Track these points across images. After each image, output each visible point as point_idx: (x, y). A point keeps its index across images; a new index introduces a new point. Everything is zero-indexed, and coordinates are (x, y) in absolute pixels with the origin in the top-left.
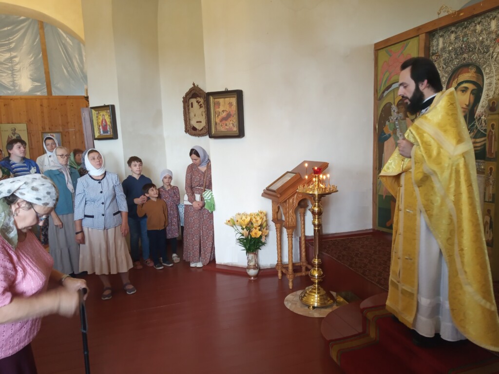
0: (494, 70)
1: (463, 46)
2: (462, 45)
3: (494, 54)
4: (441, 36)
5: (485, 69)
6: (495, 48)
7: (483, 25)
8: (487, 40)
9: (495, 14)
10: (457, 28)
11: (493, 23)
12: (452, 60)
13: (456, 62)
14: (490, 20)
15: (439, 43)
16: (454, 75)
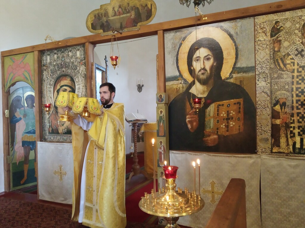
0: (81, 80)
2: (61, 63)
3: (80, 71)
4: (49, 55)
5: (75, 79)
6: (80, 68)
7: (72, 53)
8: (75, 62)
9: (78, 47)
10: (58, 52)
11: (78, 53)
12: (56, 71)
13: (58, 72)
14: (76, 50)
15: (47, 59)
16: (58, 80)
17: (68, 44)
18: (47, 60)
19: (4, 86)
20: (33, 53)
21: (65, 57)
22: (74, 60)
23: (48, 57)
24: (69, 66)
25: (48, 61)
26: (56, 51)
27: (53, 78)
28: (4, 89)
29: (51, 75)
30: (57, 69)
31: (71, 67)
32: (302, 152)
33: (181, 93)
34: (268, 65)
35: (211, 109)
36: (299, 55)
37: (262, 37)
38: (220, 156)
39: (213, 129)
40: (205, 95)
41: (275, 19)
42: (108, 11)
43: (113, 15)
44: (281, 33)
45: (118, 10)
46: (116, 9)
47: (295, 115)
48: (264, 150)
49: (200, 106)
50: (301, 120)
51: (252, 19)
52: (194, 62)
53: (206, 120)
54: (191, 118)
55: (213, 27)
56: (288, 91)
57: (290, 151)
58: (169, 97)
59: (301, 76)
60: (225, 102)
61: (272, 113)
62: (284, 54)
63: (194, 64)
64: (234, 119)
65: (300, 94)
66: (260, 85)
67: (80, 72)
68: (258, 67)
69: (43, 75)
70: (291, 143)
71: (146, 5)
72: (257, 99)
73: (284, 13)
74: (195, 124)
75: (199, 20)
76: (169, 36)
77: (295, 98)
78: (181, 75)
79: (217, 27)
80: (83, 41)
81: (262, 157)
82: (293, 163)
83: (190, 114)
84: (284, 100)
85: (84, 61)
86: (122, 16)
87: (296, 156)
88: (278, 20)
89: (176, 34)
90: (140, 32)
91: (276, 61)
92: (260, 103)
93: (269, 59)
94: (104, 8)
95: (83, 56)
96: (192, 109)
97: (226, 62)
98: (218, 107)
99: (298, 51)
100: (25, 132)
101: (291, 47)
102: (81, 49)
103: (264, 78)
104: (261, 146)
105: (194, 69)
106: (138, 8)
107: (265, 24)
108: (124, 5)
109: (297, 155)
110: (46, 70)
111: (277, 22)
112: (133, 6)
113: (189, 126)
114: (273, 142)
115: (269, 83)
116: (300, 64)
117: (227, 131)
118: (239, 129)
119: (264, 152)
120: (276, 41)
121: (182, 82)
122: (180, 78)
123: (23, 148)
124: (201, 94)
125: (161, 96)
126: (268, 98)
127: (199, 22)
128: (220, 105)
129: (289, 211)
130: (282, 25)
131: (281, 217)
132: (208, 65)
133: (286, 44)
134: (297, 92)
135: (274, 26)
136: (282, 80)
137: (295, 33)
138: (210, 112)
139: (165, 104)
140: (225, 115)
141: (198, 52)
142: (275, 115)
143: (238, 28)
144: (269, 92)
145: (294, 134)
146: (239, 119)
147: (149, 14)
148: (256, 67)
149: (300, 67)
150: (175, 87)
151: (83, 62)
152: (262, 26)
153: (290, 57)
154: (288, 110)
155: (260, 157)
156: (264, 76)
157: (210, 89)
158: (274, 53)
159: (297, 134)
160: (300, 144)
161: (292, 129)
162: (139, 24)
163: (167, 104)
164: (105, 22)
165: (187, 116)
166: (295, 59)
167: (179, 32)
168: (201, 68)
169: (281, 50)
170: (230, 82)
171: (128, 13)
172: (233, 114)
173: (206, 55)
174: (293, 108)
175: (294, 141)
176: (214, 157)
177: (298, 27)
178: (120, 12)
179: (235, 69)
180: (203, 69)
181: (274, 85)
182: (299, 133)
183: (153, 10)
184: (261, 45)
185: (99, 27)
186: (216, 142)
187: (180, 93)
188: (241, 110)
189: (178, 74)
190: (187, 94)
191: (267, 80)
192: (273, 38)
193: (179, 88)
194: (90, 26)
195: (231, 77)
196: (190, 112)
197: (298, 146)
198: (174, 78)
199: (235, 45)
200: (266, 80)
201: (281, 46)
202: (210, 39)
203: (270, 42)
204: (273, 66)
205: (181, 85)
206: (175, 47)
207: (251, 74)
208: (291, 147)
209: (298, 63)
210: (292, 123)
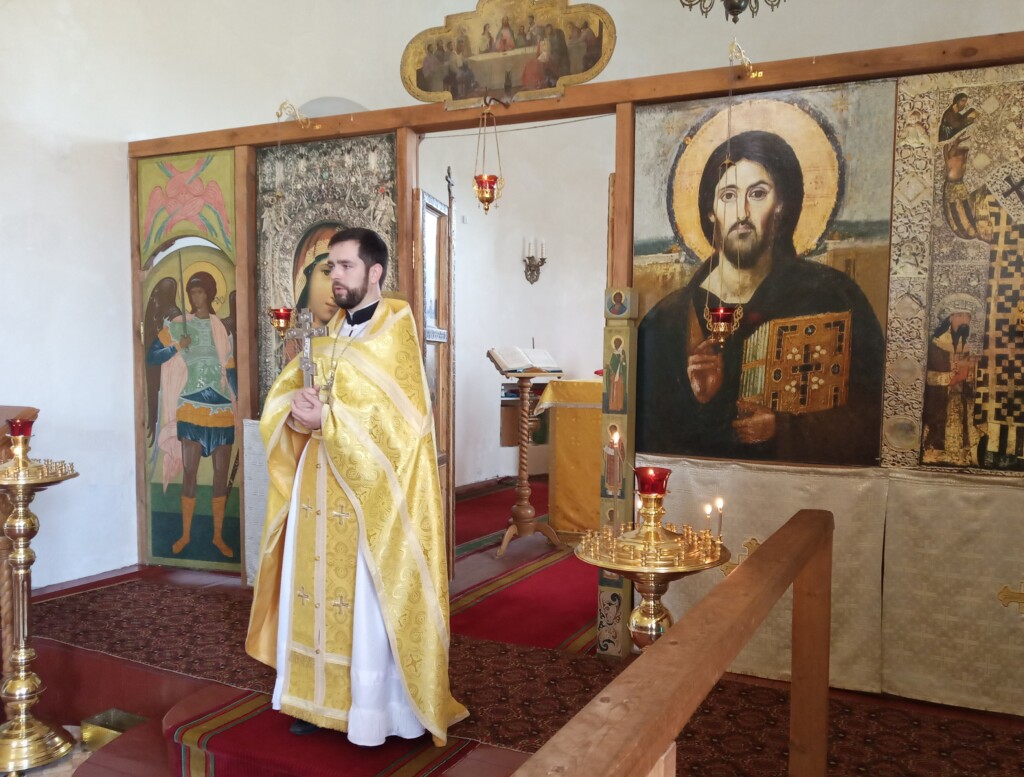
1: (323, 187)
2: (320, 186)
3: (377, 212)
4: (282, 159)
6: (378, 203)
7: (355, 157)
8: (364, 185)
9: (374, 141)
10: (310, 150)
11: (373, 158)
12: (302, 210)
13: (310, 215)
14: (367, 150)
15: (275, 172)
16: (308, 238)
17: (342, 131)
18: (273, 174)
19: (137, 249)
20: (232, 151)
21: (333, 169)
22: (360, 178)
23: (279, 167)
24: (345, 197)
25: (279, 178)
26: (302, 150)
27: (292, 231)
28: (137, 259)
29: (286, 223)
30: (305, 202)
31: (351, 199)
32: (1002, 464)
33: (676, 291)
34: (926, 219)
35: (761, 340)
36: (1014, 195)
37: (915, 139)
38: (777, 470)
39: (763, 395)
40: (745, 299)
41: (955, 86)
42: (470, 36)
43: (484, 49)
44: (969, 130)
45: (500, 35)
46: (494, 31)
47: (990, 362)
48: (900, 456)
49: (729, 328)
50: (1005, 376)
51: (890, 83)
52: (720, 201)
53: (744, 369)
54: (701, 362)
55: (778, 100)
56: (975, 293)
57: (971, 461)
58: (641, 301)
59: (1013, 252)
60: (802, 320)
61: (930, 354)
62: (973, 189)
63: (719, 205)
64: (822, 369)
65: (1008, 305)
66: (901, 274)
67: (378, 218)
68: (899, 223)
69: (262, 220)
70: (974, 438)
71: (586, 25)
72: (891, 315)
73: (980, 71)
74: (711, 380)
75: (739, 78)
76: (650, 122)
77: (994, 315)
78: (678, 238)
79: (791, 102)
80: (390, 123)
81: (893, 475)
82: (976, 492)
83: (700, 352)
84: (965, 320)
85: (389, 184)
86: (510, 53)
87: (984, 475)
88: (964, 91)
89: (671, 116)
90: (563, 105)
91: (948, 208)
92: (899, 325)
93: (931, 200)
94: (455, 24)
95: (387, 169)
96: (706, 338)
97: (811, 205)
98: (780, 334)
99: (1010, 182)
100: (185, 394)
101: (994, 172)
102: (384, 146)
103: (914, 254)
104: (892, 444)
105: (717, 221)
106: (559, 33)
107: (926, 99)
108: (518, 21)
109: (988, 472)
110: (270, 206)
111: (959, 98)
112: (544, 24)
113: (696, 386)
114: (925, 435)
115: (925, 270)
116: (1014, 219)
117: (803, 402)
118: (836, 397)
119: (898, 462)
120: (953, 153)
121: (682, 259)
122: (676, 247)
123: (180, 443)
124: (734, 294)
125: (618, 297)
126: (922, 313)
127: (739, 85)
128: (785, 328)
129: (955, 619)
130: (974, 107)
131: (932, 637)
132: (760, 210)
133: (980, 161)
134: (1002, 299)
135: (951, 109)
136: (962, 263)
137: (1007, 131)
138: (756, 348)
139: (630, 319)
140: (798, 357)
141: (730, 171)
142: (936, 360)
143: (850, 107)
144: (923, 296)
145: (985, 413)
146: (836, 370)
147: (594, 52)
148: (894, 224)
149: (1015, 228)
150: (660, 271)
151: (387, 188)
152: (918, 105)
153: (989, 198)
154: (972, 347)
155: (886, 475)
156: (914, 251)
157: (760, 280)
158: (944, 186)
159: (991, 413)
160: (997, 443)
161: (979, 401)
162: (562, 81)
163: (635, 320)
164: (460, 68)
165: (691, 358)
166: (1001, 204)
167: (678, 109)
168: (738, 218)
169: (965, 177)
170: (817, 264)
171: (530, 43)
172: (820, 355)
173: (754, 180)
174: (986, 341)
175: (983, 435)
176: (761, 475)
177: (1017, 114)
178: (504, 41)
179: (835, 227)
180: (743, 223)
181: (941, 276)
182: (998, 411)
183: (605, 40)
184: (911, 160)
185: (441, 84)
186: (770, 433)
187: (672, 290)
188: (843, 344)
189: (669, 233)
190: (695, 295)
191: (922, 262)
192: (946, 142)
193: (673, 275)
194: (414, 79)
195: (820, 248)
196: (700, 347)
197: (993, 446)
198: (659, 246)
199: (839, 156)
200: (919, 261)
201: (967, 165)
202: (770, 135)
203: (938, 154)
204: (939, 222)
205: (677, 267)
206: (665, 154)
207: (877, 243)
208: (974, 450)
209: (1008, 216)
210: (980, 384)
